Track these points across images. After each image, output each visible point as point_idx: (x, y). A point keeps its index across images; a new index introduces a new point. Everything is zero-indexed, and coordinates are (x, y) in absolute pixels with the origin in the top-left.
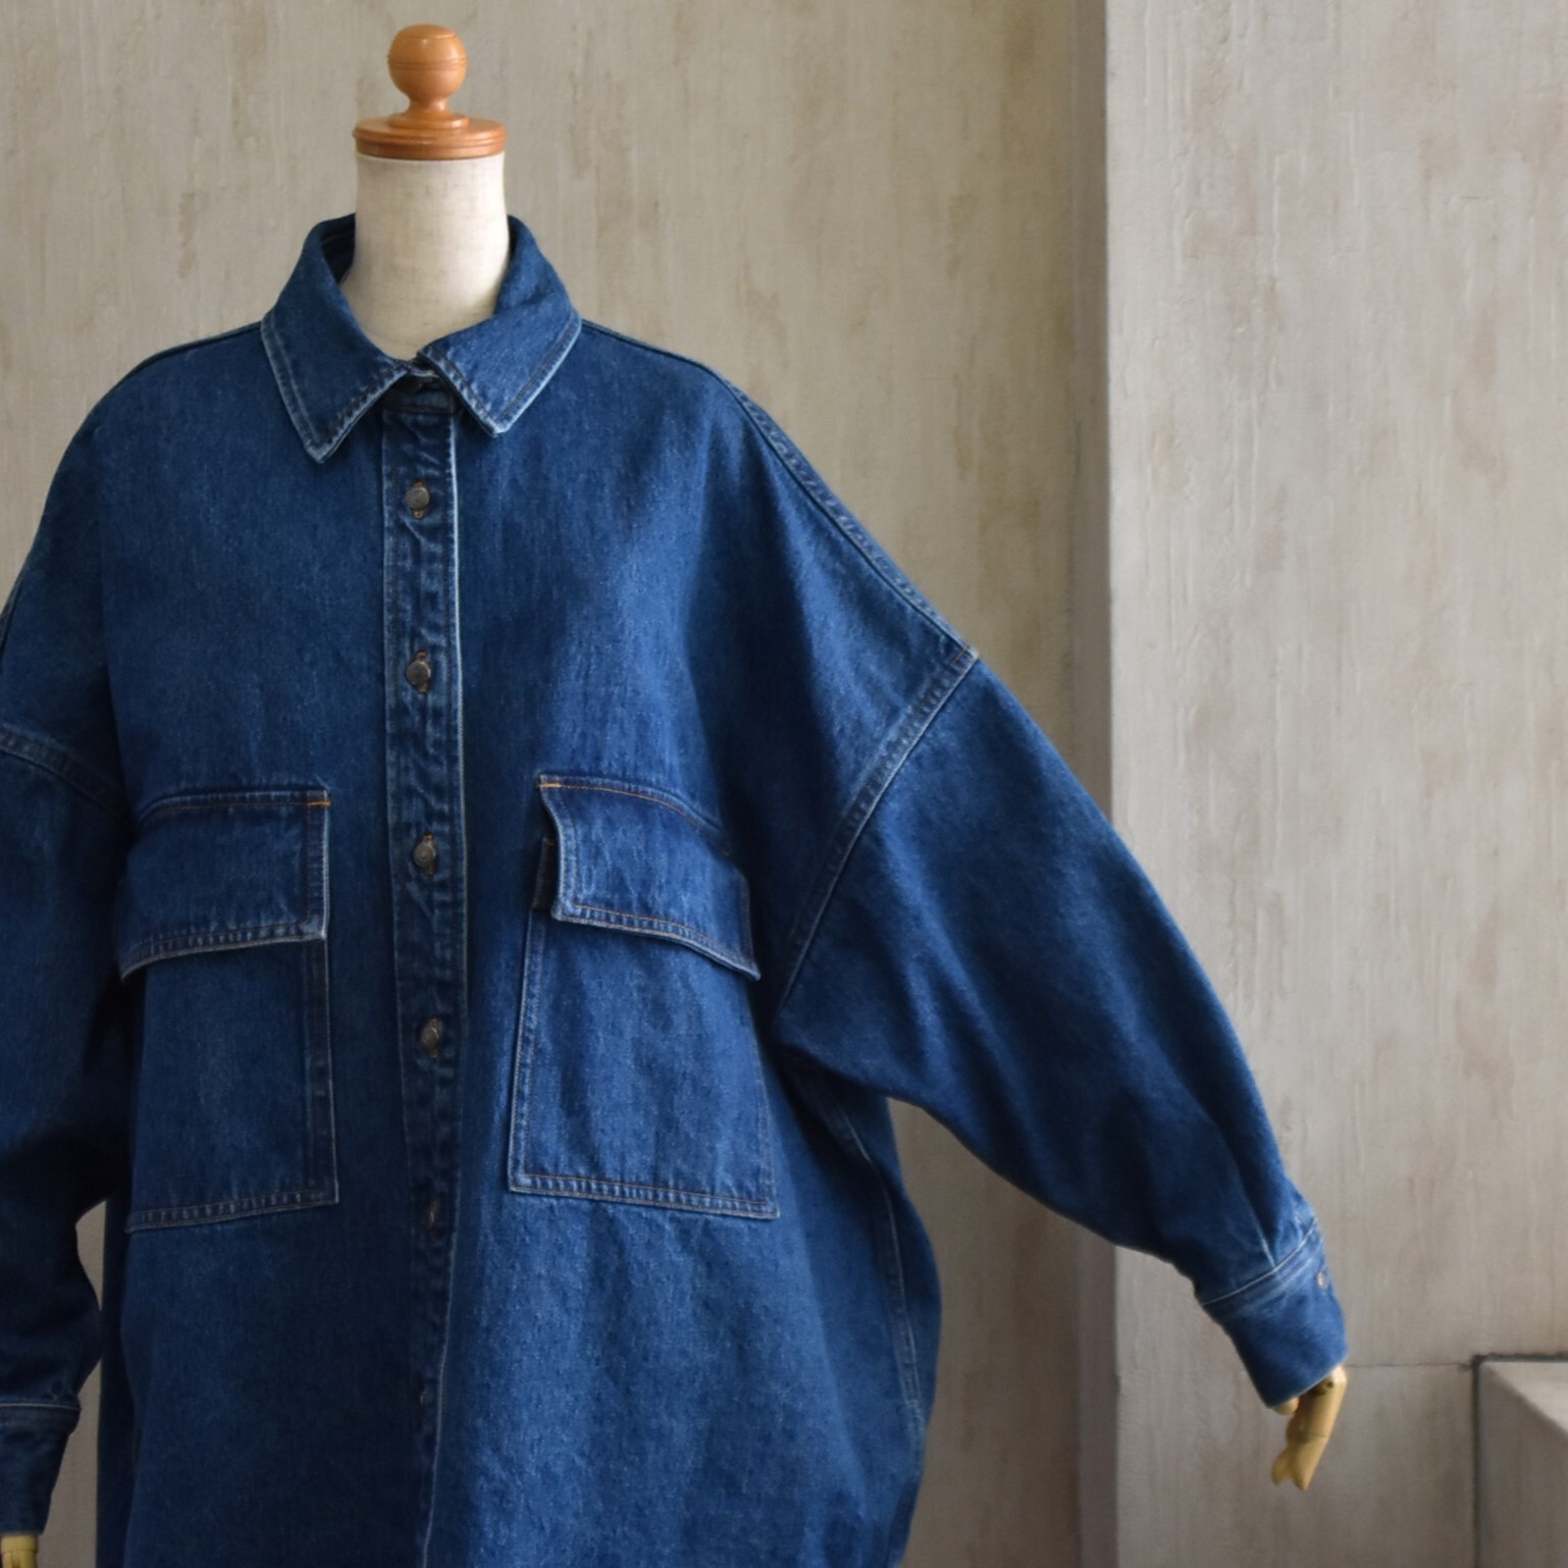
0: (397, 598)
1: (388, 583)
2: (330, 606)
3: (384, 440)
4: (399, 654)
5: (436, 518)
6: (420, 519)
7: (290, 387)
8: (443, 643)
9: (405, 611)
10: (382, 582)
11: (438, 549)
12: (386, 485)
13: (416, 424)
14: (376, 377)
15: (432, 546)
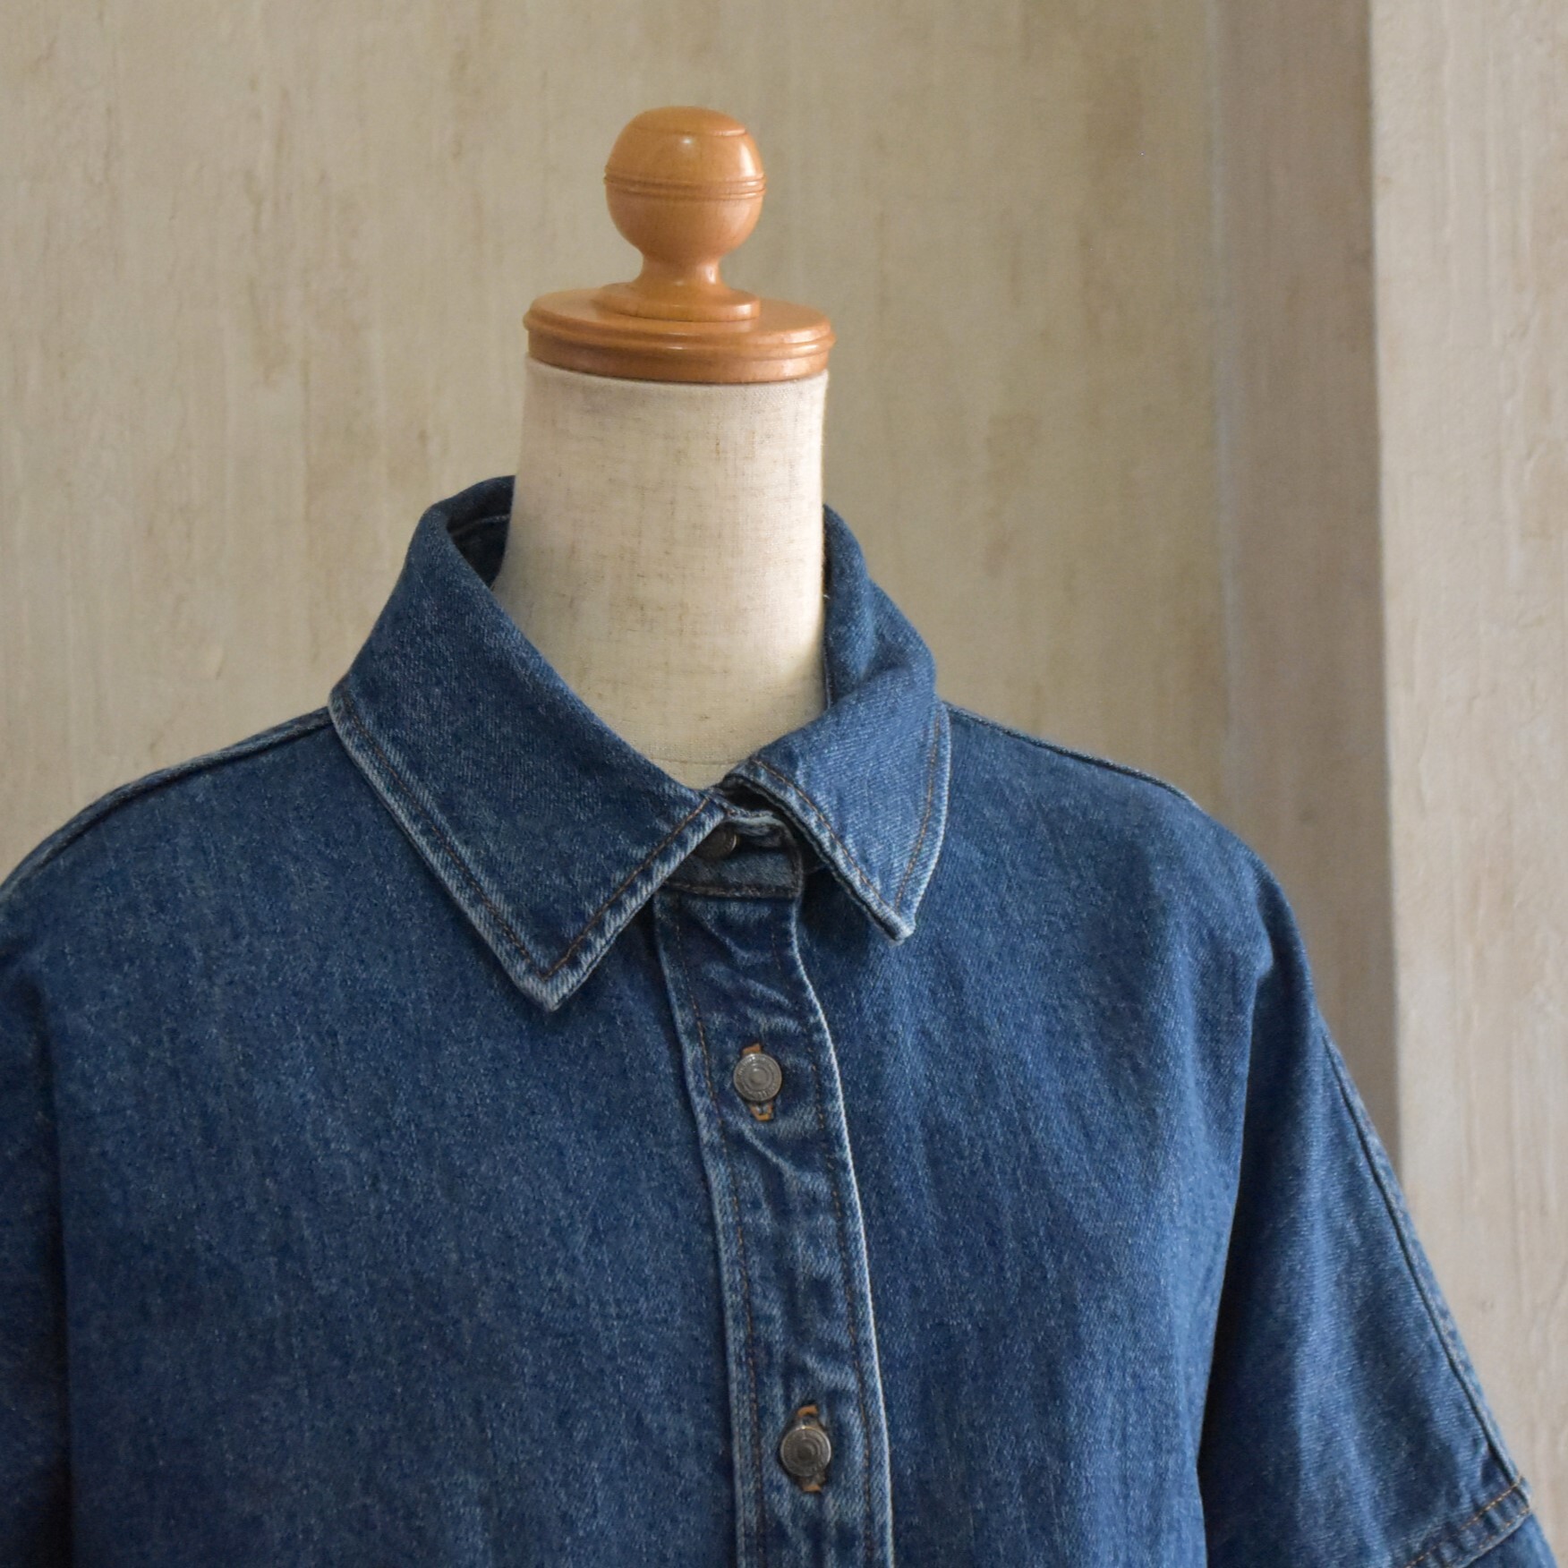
0: (751, 1292)
1: (733, 1263)
2: (619, 1317)
3: (664, 957)
4: (762, 1413)
5: (803, 1120)
6: (770, 1121)
7: (453, 850)
8: (852, 1384)
9: (769, 1320)
10: (717, 1260)
11: (821, 1186)
12: (691, 1053)
13: (723, 922)
14: (666, 828)
15: (807, 1178)
